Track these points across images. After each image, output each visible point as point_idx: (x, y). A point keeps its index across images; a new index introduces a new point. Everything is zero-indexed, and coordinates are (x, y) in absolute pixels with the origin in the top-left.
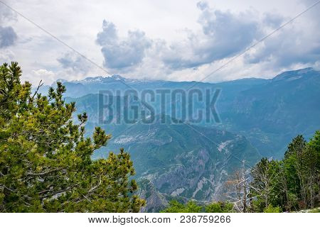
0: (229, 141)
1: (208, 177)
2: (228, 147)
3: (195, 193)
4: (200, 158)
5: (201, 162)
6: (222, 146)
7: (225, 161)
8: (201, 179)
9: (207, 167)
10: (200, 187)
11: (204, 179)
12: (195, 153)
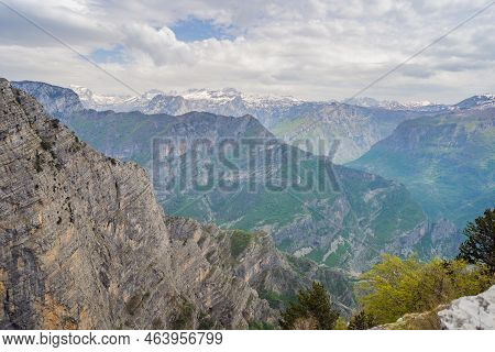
0: (381, 190)
1: (346, 236)
2: (377, 197)
3: (326, 256)
4: (337, 208)
5: (338, 215)
6: (370, 195)
7: (372, 217)
8: (336, 237)
9: (345, 223)
10: (334, 249)
11: (341, 238)
12: (331, 202)
